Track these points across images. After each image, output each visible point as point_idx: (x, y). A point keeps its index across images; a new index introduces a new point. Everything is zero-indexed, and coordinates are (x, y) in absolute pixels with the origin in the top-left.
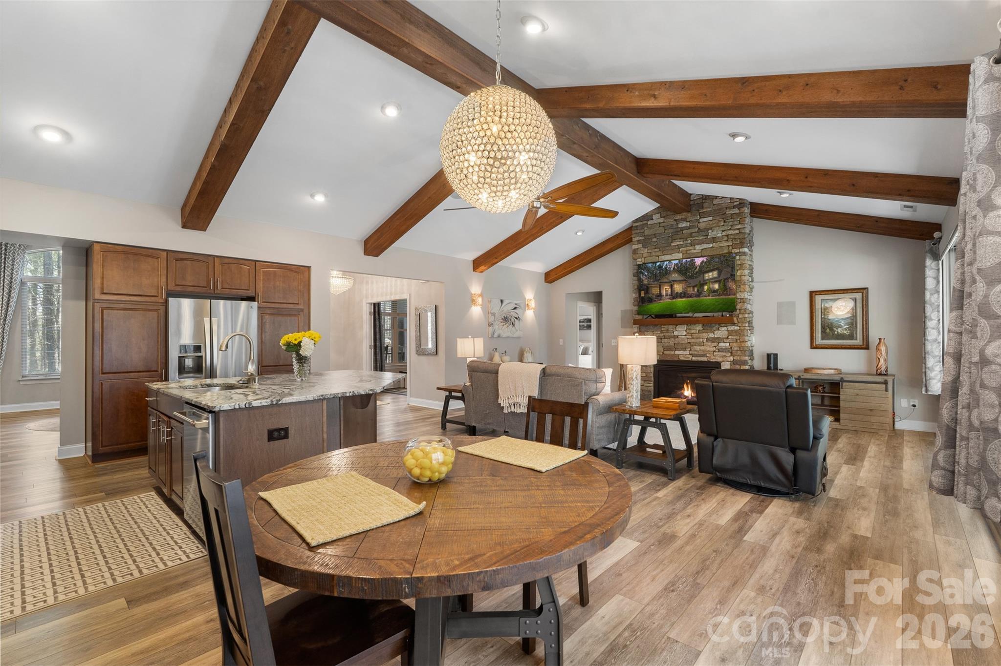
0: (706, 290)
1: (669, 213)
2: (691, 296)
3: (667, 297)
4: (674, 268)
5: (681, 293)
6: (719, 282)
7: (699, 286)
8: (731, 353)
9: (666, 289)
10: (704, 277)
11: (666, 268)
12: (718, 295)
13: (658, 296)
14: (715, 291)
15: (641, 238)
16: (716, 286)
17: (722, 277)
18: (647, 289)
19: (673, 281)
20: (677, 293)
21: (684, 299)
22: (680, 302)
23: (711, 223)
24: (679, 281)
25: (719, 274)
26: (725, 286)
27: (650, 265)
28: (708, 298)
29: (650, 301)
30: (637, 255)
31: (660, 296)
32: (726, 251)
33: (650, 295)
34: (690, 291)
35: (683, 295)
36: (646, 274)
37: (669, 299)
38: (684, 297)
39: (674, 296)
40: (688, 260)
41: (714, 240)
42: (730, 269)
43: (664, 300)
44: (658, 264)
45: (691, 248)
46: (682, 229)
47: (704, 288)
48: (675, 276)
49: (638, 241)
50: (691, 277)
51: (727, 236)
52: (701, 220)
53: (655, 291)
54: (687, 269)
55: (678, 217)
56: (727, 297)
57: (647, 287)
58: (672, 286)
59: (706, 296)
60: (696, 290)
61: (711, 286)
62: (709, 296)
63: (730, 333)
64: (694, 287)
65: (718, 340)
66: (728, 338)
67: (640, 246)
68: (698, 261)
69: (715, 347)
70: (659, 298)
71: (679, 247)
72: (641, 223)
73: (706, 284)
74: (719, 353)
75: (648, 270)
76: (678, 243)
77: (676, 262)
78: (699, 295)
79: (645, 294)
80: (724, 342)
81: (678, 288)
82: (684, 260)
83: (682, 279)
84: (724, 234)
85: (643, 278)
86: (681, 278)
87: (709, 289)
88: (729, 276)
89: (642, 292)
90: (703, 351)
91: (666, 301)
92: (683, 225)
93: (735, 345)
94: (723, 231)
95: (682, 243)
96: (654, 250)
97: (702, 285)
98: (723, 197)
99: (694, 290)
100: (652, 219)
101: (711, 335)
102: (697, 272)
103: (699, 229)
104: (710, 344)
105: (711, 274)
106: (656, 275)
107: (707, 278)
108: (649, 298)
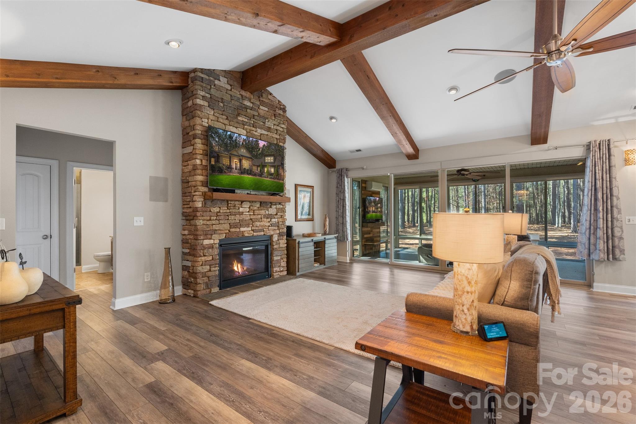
0: (266, 172)
1: (235, 83)
2: (255, 175)
3: (236, 171)
4: (243, 143)
5: (248, 170)
6: (274, 166)
7: (261, 166)
8: (278, 227)
9: (235, 163)
10: (265, 160)
11: (236, 140)
12: (273, 179)
13: (228, 168)
14: (272, 174)
15: (207, 95)
16: (272, 170)
17: (276, 164)
18: (218, 158)
19: (242, 156)
20: (245, 169)
21: (250, 176)
22: (247, 178)
23: (268, 113)
24: (247, 158)
25: (275, 160)
26: (278, 171)
27: (221, 131)
28: (267, 179)
29: (221, 171)
30: (203, 114)
31: (230, 168)
32: (275, 142)
33: (221, 165)
34: (255, 169)
35: (249, 172)
36: (217, 140)
37: (238, 173)
38: (250, 174)
39: (243, 171)
40: (254, 139)
41: (269, 129)
42: (280, 159)
43: (233, 173)
44: (229, 133)
45: (253, 129)
46: (246, 108)
47: (264, 170)
48: (243, 151)
49: (203, 96)
50: (256, 157)
51: (277, 130)
52: (261, 107)
53: (225, 161)
54: (252, 148)
55: (243, 93)
56: (278, 181)
57: (218, 155)
58: (240, 161)
59: (266, 177)
60: (259, 169)
61: (269, 169)
62: (268, 177)
63: (278, 210)
64: (258, 166)
65: (270, 217)
66: (276, 214)
67: (206, 104)
68: (262, 144)
69: (269, 222)
70: (229, 170)
71: (244, 124)
72: (207, 78)
73: (266, 166)
74: (272, 228)
75: (219, 136)
76: (244, 120)
77: (245, 137)
78: (261, 174)
79: (215, 162)
80: (274, 218)
81: (246, 164)
82: (251, 139)
83: (250, 156)
84: (275, 127)
85: (214, 143)
86: (248, 155)
87: (268, 170)
88: (280, 164)
89: (213, 160)
90: (262, 226)
91: (235, 175)
92: (248, 104)
93: (281, 220)
94: (274, 125)
95: (247, 120)
96: (221, 116)
97: (264, 166)
98: (274, 97)
99: (257, 170)
100: (220, 81)
101: (267, 212)
102: (260, 153)
103: (259, 114)
104: (265, 219)
105: (269, 158)
106: (226, 145)
107: (267, 161)
108: (220, 168)
